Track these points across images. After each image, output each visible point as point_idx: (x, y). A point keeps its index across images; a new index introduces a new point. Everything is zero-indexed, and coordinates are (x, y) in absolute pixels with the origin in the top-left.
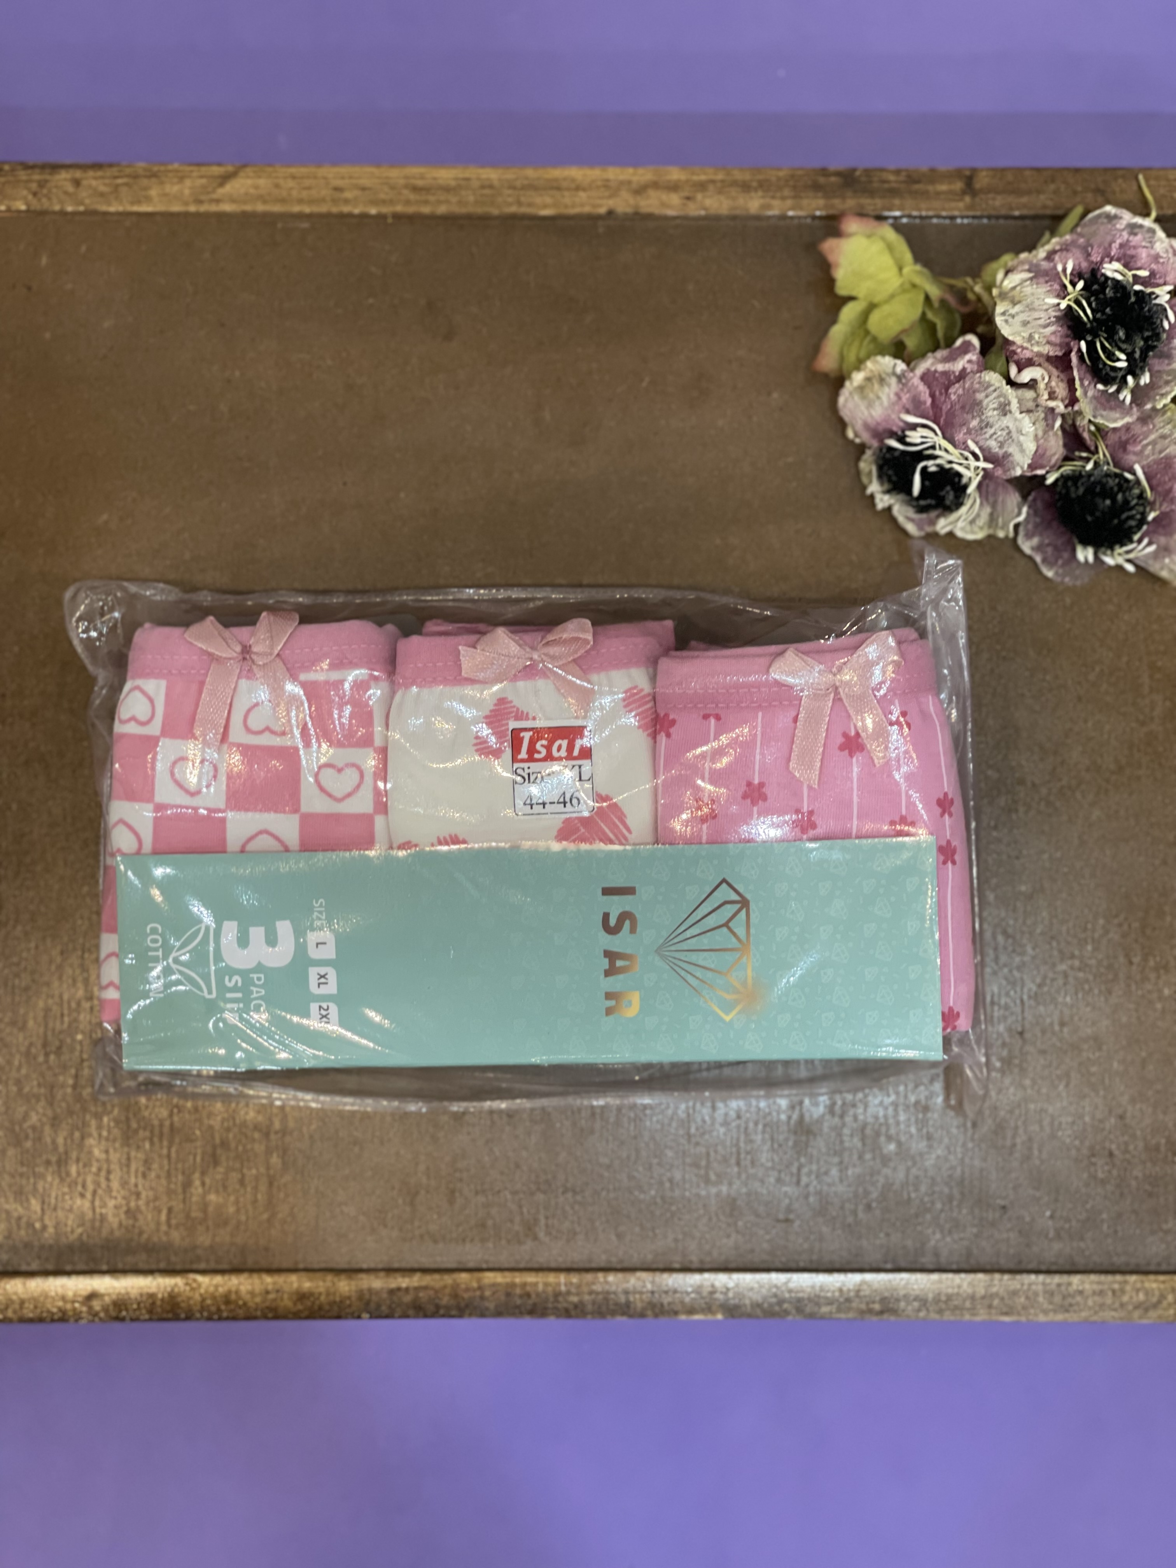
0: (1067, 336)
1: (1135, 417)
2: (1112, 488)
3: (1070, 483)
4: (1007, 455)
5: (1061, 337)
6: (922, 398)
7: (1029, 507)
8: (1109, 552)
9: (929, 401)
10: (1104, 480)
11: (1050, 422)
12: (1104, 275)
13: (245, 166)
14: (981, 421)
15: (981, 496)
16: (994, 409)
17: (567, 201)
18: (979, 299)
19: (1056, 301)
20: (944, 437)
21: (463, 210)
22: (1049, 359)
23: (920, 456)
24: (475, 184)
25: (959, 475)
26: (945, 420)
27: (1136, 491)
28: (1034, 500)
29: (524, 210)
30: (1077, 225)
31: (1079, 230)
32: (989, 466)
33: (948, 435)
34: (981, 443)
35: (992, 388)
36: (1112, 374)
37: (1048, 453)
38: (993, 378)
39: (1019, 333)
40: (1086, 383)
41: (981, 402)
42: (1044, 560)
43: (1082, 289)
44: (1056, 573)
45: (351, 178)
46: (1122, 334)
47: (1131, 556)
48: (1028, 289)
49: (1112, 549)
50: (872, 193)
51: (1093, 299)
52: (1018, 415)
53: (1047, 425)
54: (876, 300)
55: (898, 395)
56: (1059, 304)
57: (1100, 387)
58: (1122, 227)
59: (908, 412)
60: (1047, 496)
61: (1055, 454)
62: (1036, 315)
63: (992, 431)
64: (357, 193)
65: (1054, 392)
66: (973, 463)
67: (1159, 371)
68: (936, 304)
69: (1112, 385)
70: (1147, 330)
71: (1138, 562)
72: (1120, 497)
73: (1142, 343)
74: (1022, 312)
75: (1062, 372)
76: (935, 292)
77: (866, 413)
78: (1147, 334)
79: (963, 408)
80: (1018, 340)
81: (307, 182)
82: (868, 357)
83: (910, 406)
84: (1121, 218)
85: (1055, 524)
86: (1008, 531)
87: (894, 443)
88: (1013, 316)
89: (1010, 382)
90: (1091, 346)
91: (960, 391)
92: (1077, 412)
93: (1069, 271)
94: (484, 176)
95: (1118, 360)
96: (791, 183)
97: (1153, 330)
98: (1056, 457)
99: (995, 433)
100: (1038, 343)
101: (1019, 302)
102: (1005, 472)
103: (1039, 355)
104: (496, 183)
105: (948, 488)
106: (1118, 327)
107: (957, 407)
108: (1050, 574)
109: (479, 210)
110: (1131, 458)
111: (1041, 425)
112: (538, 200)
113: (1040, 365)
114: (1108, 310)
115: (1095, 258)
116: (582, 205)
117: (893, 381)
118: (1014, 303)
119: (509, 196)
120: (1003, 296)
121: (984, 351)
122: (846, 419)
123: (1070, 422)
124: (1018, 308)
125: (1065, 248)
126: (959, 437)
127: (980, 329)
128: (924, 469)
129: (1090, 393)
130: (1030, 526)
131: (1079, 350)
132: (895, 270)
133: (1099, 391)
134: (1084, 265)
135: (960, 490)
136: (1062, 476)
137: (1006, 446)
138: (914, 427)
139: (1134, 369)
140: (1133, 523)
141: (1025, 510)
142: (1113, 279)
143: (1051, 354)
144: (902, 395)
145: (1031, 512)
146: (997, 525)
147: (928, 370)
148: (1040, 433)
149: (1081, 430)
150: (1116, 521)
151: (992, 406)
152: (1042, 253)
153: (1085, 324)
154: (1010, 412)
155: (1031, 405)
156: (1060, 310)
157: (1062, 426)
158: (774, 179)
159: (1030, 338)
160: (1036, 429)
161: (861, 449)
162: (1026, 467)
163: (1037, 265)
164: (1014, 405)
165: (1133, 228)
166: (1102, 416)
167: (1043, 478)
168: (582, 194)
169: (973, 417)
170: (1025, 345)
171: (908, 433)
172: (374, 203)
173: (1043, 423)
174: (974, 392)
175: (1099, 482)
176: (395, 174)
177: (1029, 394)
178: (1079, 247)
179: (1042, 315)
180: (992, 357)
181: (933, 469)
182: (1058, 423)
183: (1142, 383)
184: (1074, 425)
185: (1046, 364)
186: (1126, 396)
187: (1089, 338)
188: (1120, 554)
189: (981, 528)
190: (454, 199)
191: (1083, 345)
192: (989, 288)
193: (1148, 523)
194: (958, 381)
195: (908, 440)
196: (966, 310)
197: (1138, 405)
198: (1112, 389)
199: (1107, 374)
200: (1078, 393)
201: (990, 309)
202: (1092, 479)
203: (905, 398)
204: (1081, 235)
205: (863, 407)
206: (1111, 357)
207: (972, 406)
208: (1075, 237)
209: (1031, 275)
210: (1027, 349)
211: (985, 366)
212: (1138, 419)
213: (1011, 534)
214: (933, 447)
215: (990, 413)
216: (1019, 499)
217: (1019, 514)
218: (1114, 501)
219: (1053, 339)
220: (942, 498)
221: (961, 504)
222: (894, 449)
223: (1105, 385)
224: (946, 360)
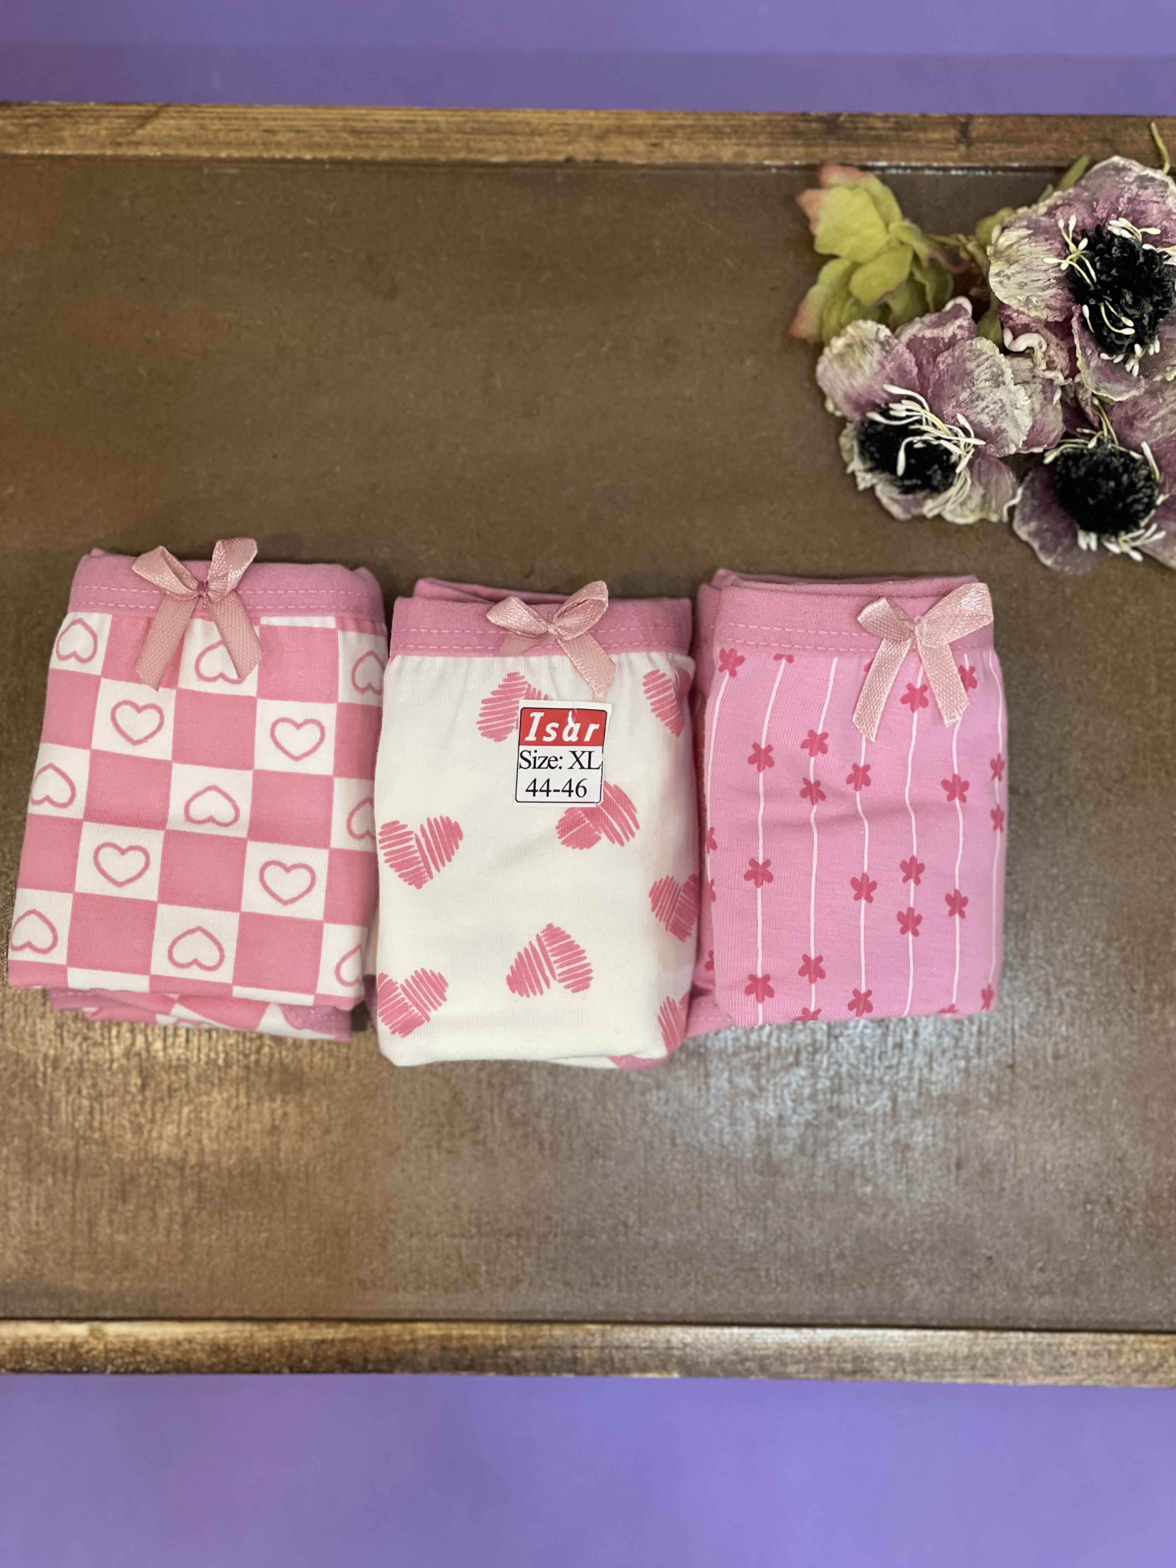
0: (1069, 300)
1: (1143, 390)
2: (1116, 469)
3: (1070, 463)
4: (1000, 431)
5: (1062, 300)
6: (908, 369)
7: (1025, 489)
8: (1113, 539)
9: (915, 370)
10: (1108, 460)
11: (1049, 395)
12: (1110, 232)
13: (168, 105)
14: (972, 393)
15: (971, 477)
16: (986, 380)
17: (522, 146)
18: (973, 259)
19: (1056, 261)
20: (931, 411)
21: (407, 156)
22: (1047, 325)
23: (905, 431)
24: (421, 127)
25: (948, 453)
26: (933, 393)
27: (1144, 472)
28: (1032, 480)
29: (473, 156)
30: (1081, 178)
31: (1083, 182)
32: (981, 443)
33: (935, 408)
34: (972, 418)
35: (985, 357)
36: (1118, 343)
37: (1046, 430)
38: (986, 345)
39: (1015, 297)
40: (1089, 352)
41: (972, 371)
42: (1042, 547)
43: (1085, 249)
44: (1056, 562)
45: (283, 119)
46: (1128, 298)
47: (1138, 543)
48: (1026, 248)
49: (1117, 536)
50: (856, 141)
51: (1097, 258)
52: (1013, 388)
53: (1045, 398)
54: (860, 259)
55: (881, 364)
56: (1059, 264)
57: (1104, 356)
58: (1131, 180)
59: (892, 382)
60: (1045, 476)
61: (1054, 430)
62: (1034, 276)
63: (983, 404)
64: (290, 135)
65: (1053, 362)
66: (963, 439)
67: (1170, 340)
68: (925, 264)
69: (1117, 355)
70: (1157, 295)
71: (1145, 550)
72: (1125, 478)
73: (1151, 308)
74: (1019, 273)
75: (1062, 339)
76: (924, 250)
77: (847, 383)
78: (1157, 298)
79: (952, 378)
80: (1013, 304)
81: (235, 124)
82: (849, 322)
83: (896, 377)
84: (1130, 169)
85: (1054, 507)
86: (1001, 515)
87: (876, 417)
88: (1008, 278)
89: (1005, 351)
90: (1095, 311)
91: (949, 360)
92: (1079, 383)
93: (1071, 228)
94: (430, 118)
95: (1125, 326)
96: (768, 129)
97: (1164, 294)
98: (1055, 434)
99: (987, 407)
100: (1035, 307)
101: (1017, 261)
102: (998, 449)
103: (1037, 320)
104: (444, 126)
105: (936, 467)
106: (1125, 290)
107: (946, 377)
108: (1048, 562)
109: (425, 156)
110: (1139, 435)
111: (1038, 398)
112: (489, 146)
113: (1037, 332)
114: (1114, 272)
115: (1101, 213)
116: (538, 152)
117: (876, 347)
118: (1010, 263)
119: (458, 140)
120: (998, 254)
121: (977, 316)
122: (826, 390)
123: (1072, 395)
124: (1014, 268)
125: (1068, 203)
126: (948, 410)
127: (974, 292)
128: (910, 444)
129: (1093, 364)
130: (1027, 510)
131: (1082, 315)
132: (881, 225)
133: (1103, 360)
134: (1089, 221)
135: (949, 469)
136: (1062, 454)
137: (999, 421)
138: (898, 399)
139: (1142, 337)
140: (1140, 507)
141: (1020, 491)
142: (1121, 237)
143: (1050, 319)
144: (886, 363)
145: (1028, 493)
146: (990, 507)
147: (915, 336)
148: (1037, 407)
149: (1083, 404)
150: (1120, 505)
151: (983, 377)
152: (1042, 208)
153: (1088, 286)
154: (1004, 383)
155: (1027, 376)
156: (1060, 270)
157: (1061, 400)
158: (749, 124)
159: (1028, 301)
160: (1032, 402)
161: (842, 422)
162: (1021, 443)
163: (1037, 222)
164: (1008, 376)
165: (1144, 182)
166: (1106, 388)
167: (1042, 456)
168: (537, 139)
169: (964, 388)
170: (1021, 309)
171: (892, 405)
172: (310, 147)
173: (1041, 396)
174: (964, 361)
175: (1103, 462)
176: (333, 114)
177: (1026, 364)
178: (1083, 201)
179: (1042, 276)
180: (985, 323)
181: (919, 445)
182: (1058, 396)
183: (1151, 352)
184: (1076, 398)
185: (1045, 331)
186: (1133, 366)
187: (1092, 302)
188: (1125, 541)
189: (973, 511)
190: (397, 144)
191: (1086, 309)
192: (983, 248)
193: (1156, 507)
194: (948, 349)
195: (892, 413)
196: (958, 270)
197: (1146, 377)
198: (1118, 359)
199: (1112, 342)
200: (1079, 364)
201: (984, 270)
202: (1095, 458)
203: (889, 366)
204: (1086, 188)
205: (843, 374)
206: (1117, 323)
207: (963, 376)
208: (1079, 190)
209: (1030, 232)
210: (1023, 313)
211: (977, 332)
212: (1146, 392)
213: (1005, 518)
214: (919, 422)
215: (982, 384)
216: (1014, 480)
217: (1014, 496)
218: (1119, 482)
219: (1053, 302)
220: (930, 478)
221: (951, 485)
222: (877, 423)
223: (1110, 354)
224: (934, 325)
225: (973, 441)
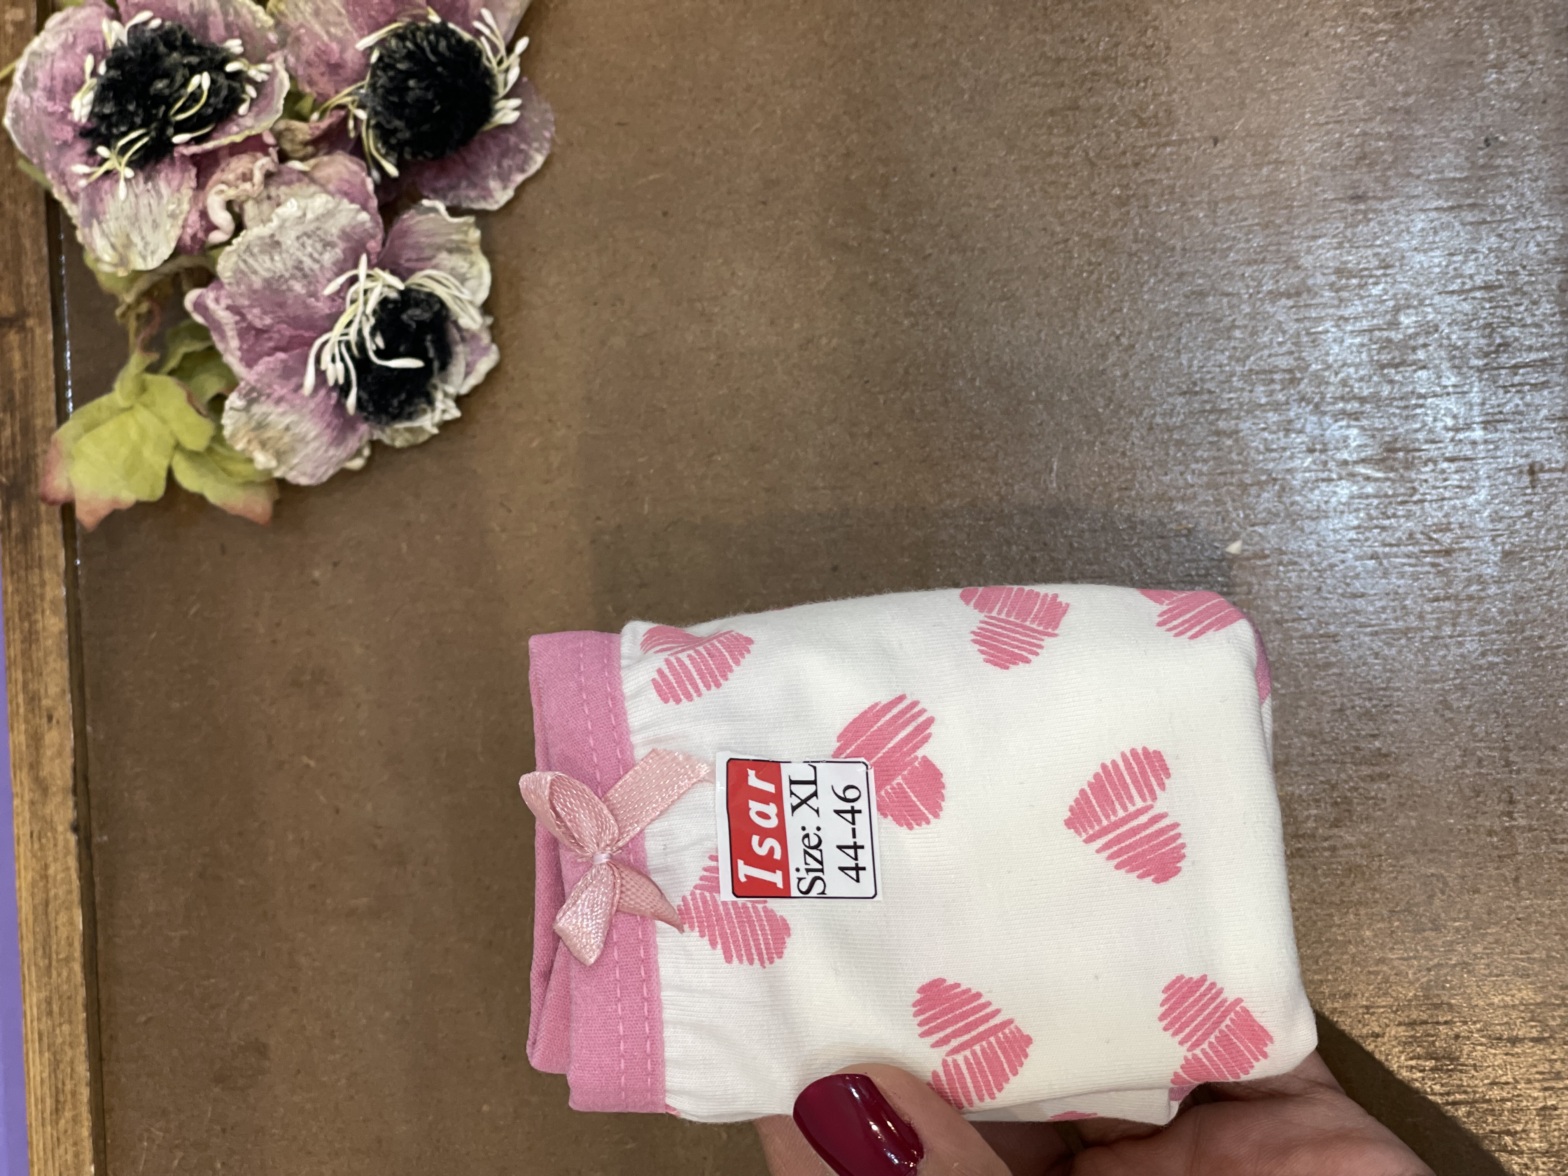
0: (171, 162)
2: (391, 79)
3: (393, 141)
4: (345, 235)
5: (173, 172)
6: (278, 365)
7: (428, 196)
9: (281, 355)
10: (380, 91)
11: (292, 176)
12: (88, 119)
14: (294, 277)
16: (273, 259)
18: (141, 294)
19: (122, 183)
20: (330, 329)
22: (198, 187)
23: (362, 363)
25: (384, 302)
26: (307, 330)
27: (394, 43)
28: (418, 190)
30: (32, 163)
32: (364, 260)
33: (327, 325)
34: (331, 275)
36: (224, 93)
37: (346, 176)
38: (227, 264)
39: (167, 233)
40: (236, 126)
41: (264, 280)
42: (521, 169)
43: (107, 147)
44: (538, 150)
46: (162, 84)
48: (111, 225)
50: (30, 460)
51: (115, 131)
52: (279, 224)
53: (298, 179)
54: (169, 441)
55: (279, 401)
56: (127, 180)
57: (243, 109)
58: (28, 100)
59: (300, 386)
60: (414, 173)
61: (349, 166)
62: (144, 211)
65: (242, 174)
66: (362, 284)
67: (223, 27)
68: (156, 356)
69: (244, 91)
70: (160, 50)
71: (511, 34)
72: (401, 66)
73: (176, 54)
74: (141, 232)
75: (218, 164)
76: (140, 359)
77: (314, 445)
78: (164, 50)
79: (279, 305)
80: (174, 234)
82: (232, 449)
83: (292, 382)
84: (17, 103)
85: (469, 156)
87: (351, 401)
88: (146, 244)
89: (231, 240)
90: (182, 127)
91: (258, 312)
93: (87, 169)
95: (199, 86)
97: (161, 41)
98: (351, 164)
99: (311, 256)
100: (179, 205)
101: (128, 236)
102: (373, 237)
103: (193, 202)
105: (404, 317)
106: (152, 90)
107: (281, 314)
108: (539, 159)
110: (349, 55)
112: (63, 934)
113: (207, 199)
114: (129, 107)
115: (68, 133)
117: (257, 409)
118: (129, 244)
120: (123, 261)
121: (200, 282)
122: (333, 471)
124: (136, 239)
125: (63, 176)
126: (325, 308)
127: (174, 289)
128: (379, 353)
129: (247, 121)
131: (187, 143)
132: (123, 418)
133: (249, 109)
134: (77, 148)
135: (408, 298)
136: (385, 153)
137: (328, 239)
138: (321, 375)
139: (215, 63)
140: (444, 44)
141: (426, 203)
142: (93, 105)
144: (276, 395)
145: (432, 192)
147: (240, 358)
148: (311, 189)
150: (439, 69)
151: (269, 264)
153: (151, 138)
154: (275, 235)
155: (264, 207)
156: (134, 177)
157: (304, 159)
159: (173, 215)
160: (297, 195)
161: (376, 446)
162: (361, 208)
163: (86, 215)
165: (29, 84)
169: (291, 289)
170: (182, 222)
171: (331, 382)
173: (296, 186)
174: (252, 291)
175: (384, 98)
177: (249, 209)
178: (57, 158)
179: (144, 201)
181: (380, 342)
182: (296, 165)
183: (238, 49)
184: (313, 142)
185: (207, 189)
186: (258, 71)
187: (170, 131)
192: (124, 283)
194: (246, 315)
195: (341, 381)
196: (159, 314)
197: (271, 53)
198: (248, 91)
199: (226, 100)
200: (248, 136)
201: (145, 278)
202: (381, 110)
203: (279, 390)
204: (43, 157)
205: (304, 451)
206: (195, 97)
207: (273, 292)
208: (47, 165)
209: (95, 222)
210: (187, 219)
211: (215, 278)
213: (471, 219)
214: (348, 345)
215: (281, 265)
216: (412, 212)
217: (434, 210)
218: (408, 74)
219: (175, 183)
220: (420, 323)
221: (431, 295)
222: (359, 399)
223: (243, 101)
224: (223, 337)
225: (362, 270)
